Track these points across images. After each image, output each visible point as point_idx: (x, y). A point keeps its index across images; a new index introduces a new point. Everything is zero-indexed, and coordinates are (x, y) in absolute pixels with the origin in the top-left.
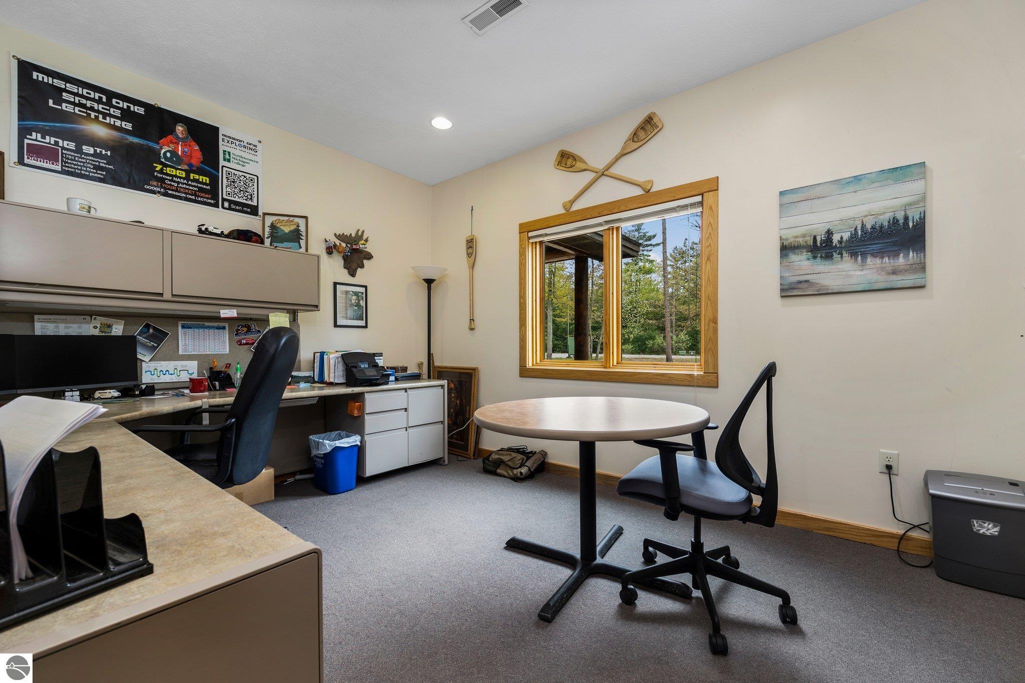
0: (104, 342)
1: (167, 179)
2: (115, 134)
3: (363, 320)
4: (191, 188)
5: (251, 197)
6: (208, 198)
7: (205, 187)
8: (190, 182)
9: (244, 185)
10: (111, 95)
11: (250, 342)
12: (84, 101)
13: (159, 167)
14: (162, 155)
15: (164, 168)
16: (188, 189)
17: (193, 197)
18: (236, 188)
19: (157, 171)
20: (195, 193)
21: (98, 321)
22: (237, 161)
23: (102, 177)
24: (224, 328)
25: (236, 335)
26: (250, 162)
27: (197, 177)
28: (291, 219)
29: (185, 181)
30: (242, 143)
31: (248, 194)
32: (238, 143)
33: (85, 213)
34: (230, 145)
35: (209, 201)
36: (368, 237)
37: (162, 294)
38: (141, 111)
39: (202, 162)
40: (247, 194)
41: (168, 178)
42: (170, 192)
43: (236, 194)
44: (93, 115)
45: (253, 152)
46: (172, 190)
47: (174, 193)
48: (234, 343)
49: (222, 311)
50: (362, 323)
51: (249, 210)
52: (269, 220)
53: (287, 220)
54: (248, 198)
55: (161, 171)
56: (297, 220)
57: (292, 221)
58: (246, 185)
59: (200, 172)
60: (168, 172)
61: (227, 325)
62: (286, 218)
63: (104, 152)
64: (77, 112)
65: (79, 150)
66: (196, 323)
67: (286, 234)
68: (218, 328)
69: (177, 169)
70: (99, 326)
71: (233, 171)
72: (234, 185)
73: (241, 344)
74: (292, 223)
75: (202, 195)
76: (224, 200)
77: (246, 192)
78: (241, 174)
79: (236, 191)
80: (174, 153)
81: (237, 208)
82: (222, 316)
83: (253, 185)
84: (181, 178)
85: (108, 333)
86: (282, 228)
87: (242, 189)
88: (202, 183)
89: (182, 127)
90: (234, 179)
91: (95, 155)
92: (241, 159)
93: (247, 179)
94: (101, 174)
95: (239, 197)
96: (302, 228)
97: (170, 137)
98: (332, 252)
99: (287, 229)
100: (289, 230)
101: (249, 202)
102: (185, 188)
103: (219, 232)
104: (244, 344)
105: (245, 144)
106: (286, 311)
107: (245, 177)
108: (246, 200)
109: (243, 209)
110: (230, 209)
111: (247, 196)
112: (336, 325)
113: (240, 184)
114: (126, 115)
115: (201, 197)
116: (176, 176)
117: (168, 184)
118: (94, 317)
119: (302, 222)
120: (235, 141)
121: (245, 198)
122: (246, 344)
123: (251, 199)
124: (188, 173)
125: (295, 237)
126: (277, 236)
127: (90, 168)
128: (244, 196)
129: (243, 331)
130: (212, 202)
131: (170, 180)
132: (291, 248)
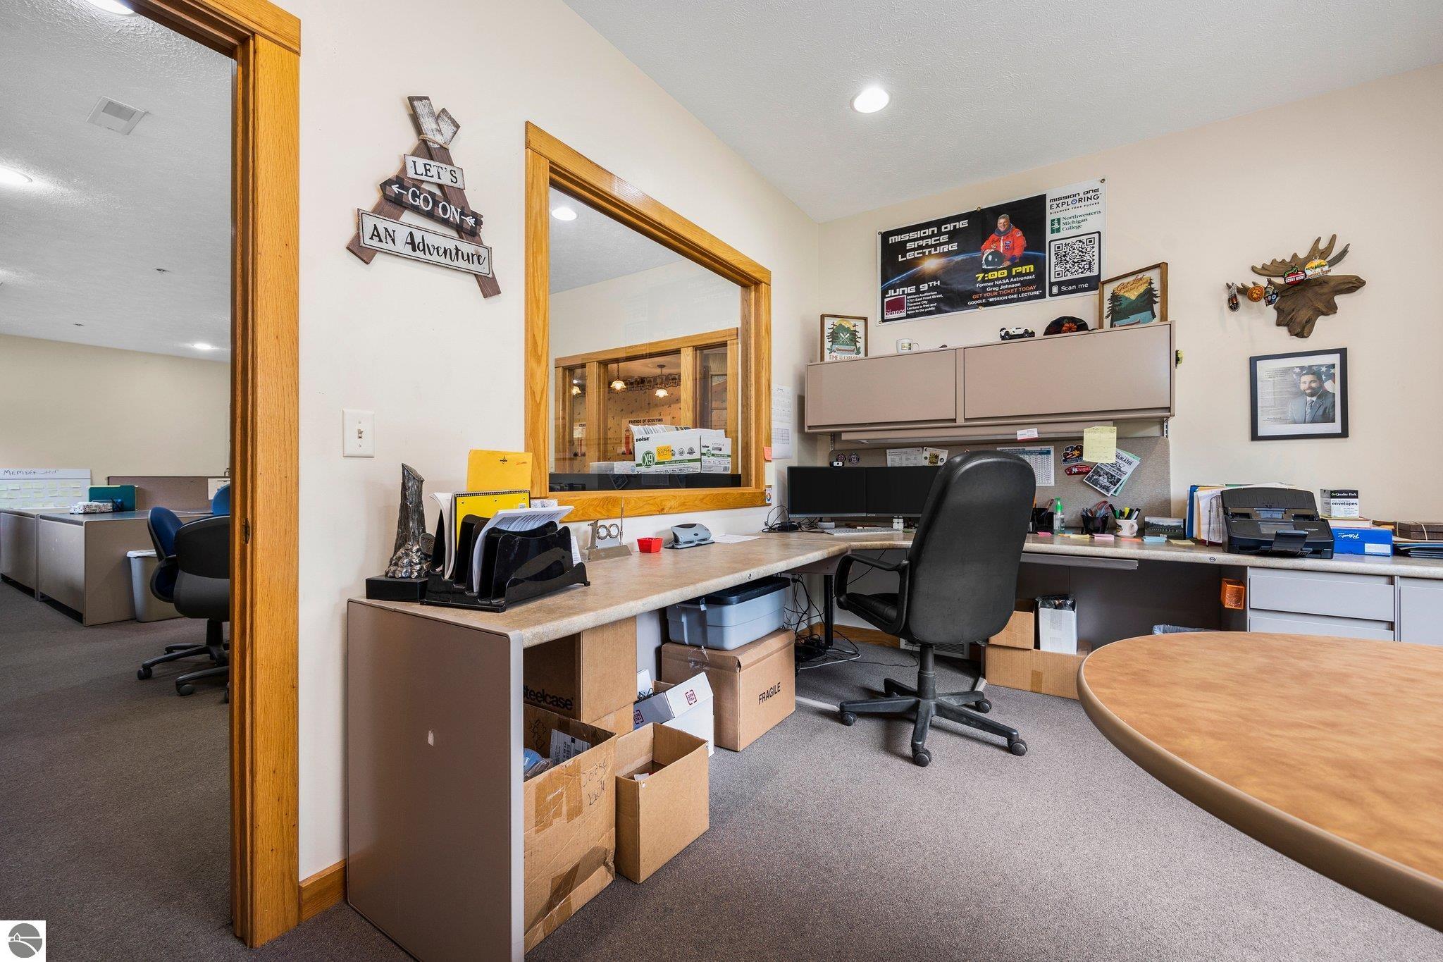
0: (929, 472)
1: (989, 286)
2: (942, 261)
3: (1333, 421)
4: (1013, 286)
5: (1090, 267)
6: (1031, 291)
7: (1029, 278)
8: (1012, 280)
9: (1080, 253)
10: (939, 223)
11: (1084, 470)
12: (921, 243)
13: (981, 276)
14: (984, 262)
15: (986, 275)
16: (1011, 288)
17: (1016, 296)
18: (1068, 262)
19: (979, 282)
20: (1018, 290)
21: (928, 453)
22: (1068, 226)
23: (934, 309)
24: (1048, 452)
25: (1064, 461)
26: (1086, 217)
27: (1019, 269)
28: (1139, 277)
29: (1007, 281)
30: (1077, 198)
31: (1085, 263)
32: (1070, 200)
33: (907, 351)
34: (1061, 208)
35: (1034, 293)
36: (1349, 245)
37: (955, 419)
38: (964, 224)
39: (1026, 249)
40: (1083, 263)
41: (990, 284)
42: (991, 300)
43: (1068, 270)
44: (927, 251)
45: (1093, 201)
46: (994, 297)
47: (999, 299)
48: (1062, 471)
49: (1019, 432)
50: (1336, 427)
51: (1086, 285)
52: (1108, 290)
53: (1134, 281)
54: (1085, 269)
55: (983, 281)
56: (1148, 275)
57: (1141, 279)
58: (1083, 252)
59: (1024, 261)
60: (990, 278)
61: (1052, 449)
62: (1133, 278)
63: (935, 283)
64: (916, 256)
65: (918, 292)
66: (1015, 448)
67: (1133, 302)
68: (1041, 453)
69: (997, 270)
70: (928, 456)
71: (1063, 242)
72: (1065, 260)
73: (1070, 474)
74: (1141, 282)
75: (1026, 289)
76: (1052, 284)
77: (1083, 261)
78: (1074, 240)
79: (1067, 266)
80: (996, 254)
81: (1070, 288)
82: (1019, 438)
83: (1093, 247)
84: (1002, 279)
85: (935, 463)
86: (1127, 295)
87: (1076, 260)
88: (1027, 274)
89: (1003, 218)
90: (1065, 252)
91: (931, 289)
92: (1075, 220)
93: (1084, 243)
94: (933, 307)
95: (1072, 273)
96: (1156, 285)
97: (993, 236)
98: (1237, 304)
99: (1133, 295)
100: (1137, 294)
101: (1088, 274)
102: (1007, 289)
103: (1021, 332)
104: (1075, 474)
105: (1082, 196)
106: (1112, 422)
107: (1080, 241)
108: (1082, 273)
109: (1077, 287)
110: (1060, 293)
111: (1083, 267)
112: (1255, 437)
113: (1074, 254)
114: (953, 235)
115: (1025, 292)
116: (998, 279)
117: (990, 292)
118: (925, 448)
119: (1155, 275)
120: (1066, 201)
121: (1080, 271)
122: (1079, 473)
123: (1090, 268)
124: (1009, 269)
125: (1146, 302)
126: (1120, 311)
127: (925, 304)
128: (1080, 268)
129: (1073, 455)
130: (1037, 293)
131: (991, 287)
132: (1139, 322)
